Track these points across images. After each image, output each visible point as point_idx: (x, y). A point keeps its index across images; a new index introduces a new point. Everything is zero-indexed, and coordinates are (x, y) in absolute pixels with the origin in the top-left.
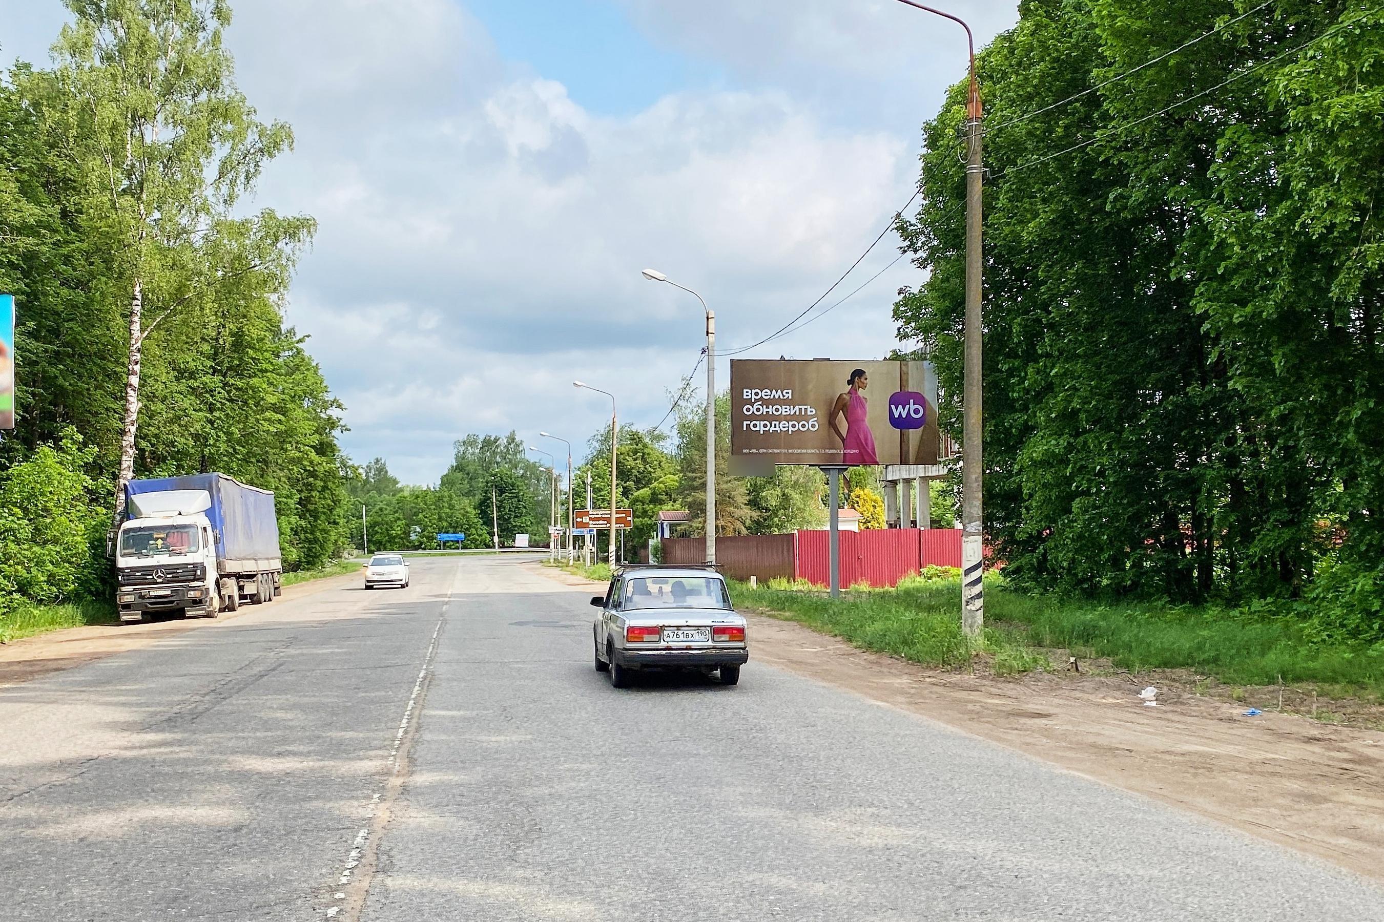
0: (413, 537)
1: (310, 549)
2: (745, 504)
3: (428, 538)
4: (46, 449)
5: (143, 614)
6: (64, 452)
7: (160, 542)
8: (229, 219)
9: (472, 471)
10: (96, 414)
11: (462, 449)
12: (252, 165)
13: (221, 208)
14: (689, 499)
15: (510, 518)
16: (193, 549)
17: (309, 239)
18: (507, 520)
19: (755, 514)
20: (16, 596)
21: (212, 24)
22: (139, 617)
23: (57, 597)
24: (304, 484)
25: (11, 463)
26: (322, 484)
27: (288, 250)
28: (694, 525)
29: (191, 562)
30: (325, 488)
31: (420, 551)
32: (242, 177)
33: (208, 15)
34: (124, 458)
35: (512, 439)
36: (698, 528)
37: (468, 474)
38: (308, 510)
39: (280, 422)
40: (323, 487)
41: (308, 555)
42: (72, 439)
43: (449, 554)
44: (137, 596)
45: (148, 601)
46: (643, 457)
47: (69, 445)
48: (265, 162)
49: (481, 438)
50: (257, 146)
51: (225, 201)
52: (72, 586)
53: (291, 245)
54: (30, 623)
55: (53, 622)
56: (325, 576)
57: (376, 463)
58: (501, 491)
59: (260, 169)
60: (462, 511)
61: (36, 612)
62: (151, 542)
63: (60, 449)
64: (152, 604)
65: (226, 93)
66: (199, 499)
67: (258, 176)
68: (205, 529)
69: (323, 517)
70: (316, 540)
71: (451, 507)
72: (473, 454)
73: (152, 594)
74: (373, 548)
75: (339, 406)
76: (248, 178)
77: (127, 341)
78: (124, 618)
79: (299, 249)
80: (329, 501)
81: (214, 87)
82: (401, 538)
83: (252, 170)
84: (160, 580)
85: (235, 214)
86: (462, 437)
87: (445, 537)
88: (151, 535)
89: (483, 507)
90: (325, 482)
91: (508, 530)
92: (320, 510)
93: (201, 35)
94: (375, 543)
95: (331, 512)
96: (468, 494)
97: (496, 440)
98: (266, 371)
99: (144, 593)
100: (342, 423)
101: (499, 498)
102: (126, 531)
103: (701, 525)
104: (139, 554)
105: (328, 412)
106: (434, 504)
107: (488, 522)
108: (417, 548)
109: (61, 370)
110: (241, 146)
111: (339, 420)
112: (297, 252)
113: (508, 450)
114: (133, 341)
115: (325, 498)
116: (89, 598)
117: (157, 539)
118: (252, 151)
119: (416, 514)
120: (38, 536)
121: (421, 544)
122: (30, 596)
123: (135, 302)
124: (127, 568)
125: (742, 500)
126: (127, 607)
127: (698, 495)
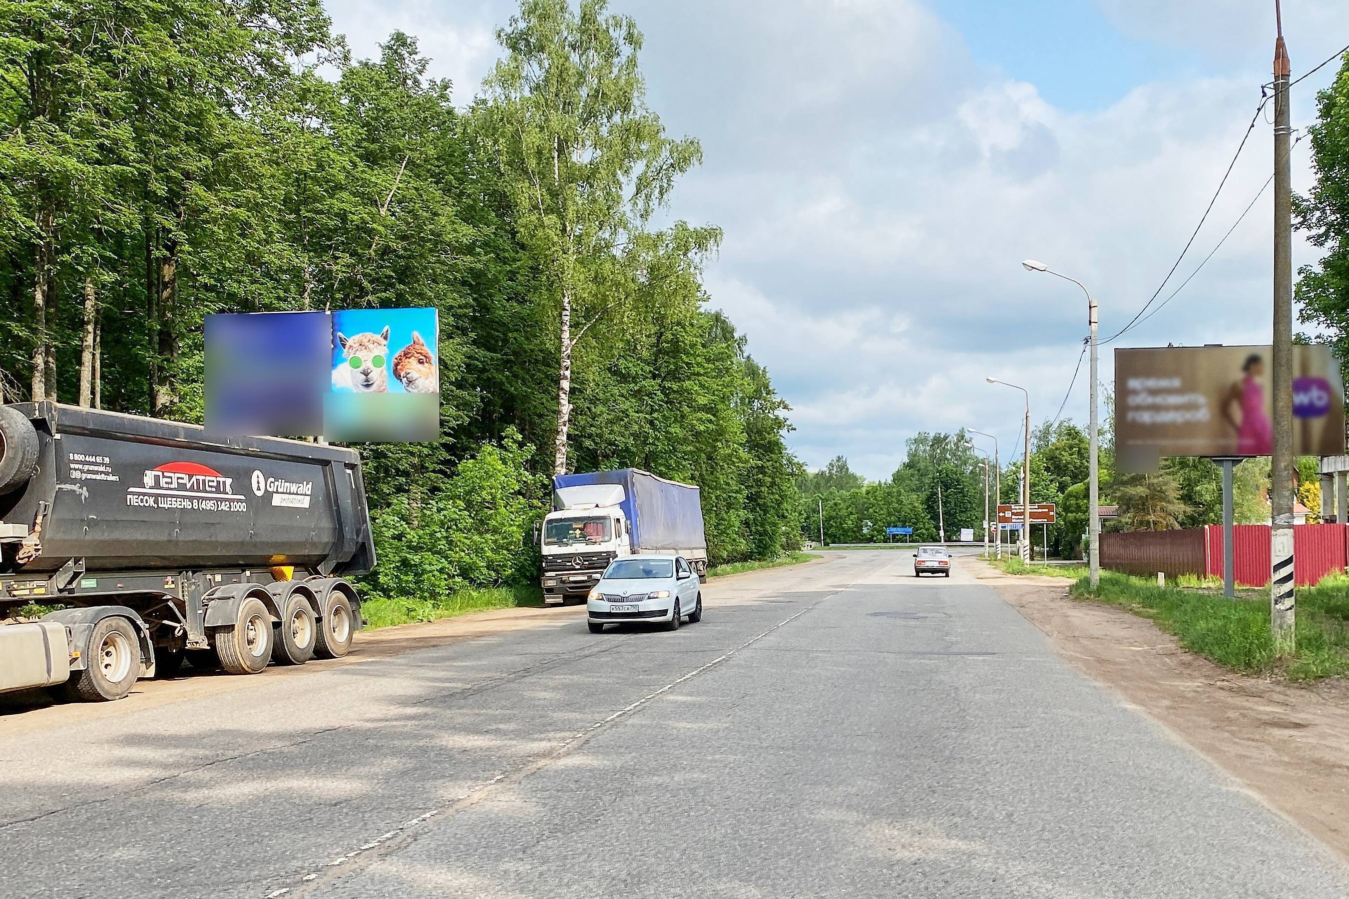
0: (865, 531)
1: (760, 541)
2: (1178, 499)
3: (878, 531)
4: (490, 448)
5: (565, 597)
6: (506, 450)
7: (578, 532)
8: (646, 232)
9: (922, 467)
10: (541, 416)
11: (913, 447)
12: (665, 181)
13: (638, 222)
14: (1118, 494)
15: (956, 513)
16: (606, 538)
17: (715, 248)
18: (953, 516)
19: (1189, 510)
20: (458, 579)
21: (626, 50)
22: (561, 600)
23: (496, 581)
24: (754, 479)
25: (460, 460)
26: (770, 480)
27: (697, 260)
28: (1123, 520)
29: (605, 550)
30: (773, 484)
31: (872, 544)
32: (657, 192)
33: (621, 42)
34: (558, 455)
35: (961, 437)
36: (1127, 523)
37: (919, 471)
38: (758, 505)
39: (710, 421)
40: (771, 483)
41: (759, 547)
42: (513, 438)
43: (898, 547)
44: (559, 581)
45: (569, 585)
46: (1079, 451)
47: (510, 444)
48: (677, 177)
49: (932, 435)
50: (669, 162)
51: (642, 216)
52: (510, 571)
53: (699, 255)
54: (470, 604)
55: (488, 603)
56: (773, 566)
57: (838, 461)
58: (946, 487)
59: (672, 183)
60: (910, 506)
61: (475, 594)
62: (571, 532)
63: (501, 446)
64: (570, 588)
65: (637, 114)
66: (616, 493)
67: (671, 190)
68: (618, 520)
69: (772, 511)
70: (765, 533)
71: (900, 502)
72: (925, 451)
73: (572, 579)
74: (828, 541)
75: (785, 407)
76: (661, 194)
77: (559, 350)
78: (548, 601)
79: (707, 258)
80: (777, 497)
81: (626, 109)
82: (854, 532)
83: (666, 185)
84: (577, 567)
85: (652, 228)
86: (914, 435)
87: (895, 531)
88: (571, 525)
89: (930, 503)
90: (773, 478)
91: (954, 524)
92: (769, 504)
93: (616, 60)
94: (830, 536)
95: (779, 506)
96: (918, 489)
97: (946, 438)
98: (698, 374)
99: (564, 578)
100: (788, 423)
101: (945, 494)
102: (550, 522)
103: (1130, 521)
104: (560, 543)
105: (776, 412)
106: (884, 498)
107: (935, 517)
108: (871, 540)
109: (507, 377)
110: (654, 163)
111: (786, 420)
112: (705, 261)
113: (958, 447)
114: (564, 349)
115: (773, 493)
116: (525, 582)
117: (576, 529)
118: (664, 167)
119: (867, 509)
120: (481, 526)
121: (873, 537)
122: (472, 581)
123: (564, 313)
124: (550, 556)
125: (1173, 494)
126: (550, 590)
127: (1127, 490)
